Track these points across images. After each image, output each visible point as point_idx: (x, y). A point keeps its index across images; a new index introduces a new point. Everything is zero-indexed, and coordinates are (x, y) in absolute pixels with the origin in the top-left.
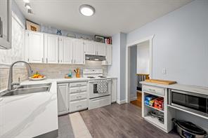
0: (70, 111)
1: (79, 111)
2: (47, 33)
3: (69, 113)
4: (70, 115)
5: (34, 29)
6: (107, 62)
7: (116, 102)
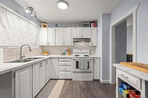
0: (59, 78)
1: (66, 80)
2: (51, 27)
3: (58, 79)
4: (59, 80)
5: (45, 26)
6: (92, 43)
7: (99, 80)
